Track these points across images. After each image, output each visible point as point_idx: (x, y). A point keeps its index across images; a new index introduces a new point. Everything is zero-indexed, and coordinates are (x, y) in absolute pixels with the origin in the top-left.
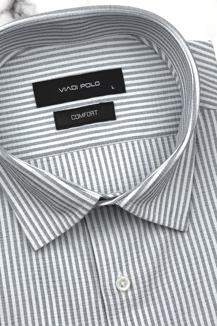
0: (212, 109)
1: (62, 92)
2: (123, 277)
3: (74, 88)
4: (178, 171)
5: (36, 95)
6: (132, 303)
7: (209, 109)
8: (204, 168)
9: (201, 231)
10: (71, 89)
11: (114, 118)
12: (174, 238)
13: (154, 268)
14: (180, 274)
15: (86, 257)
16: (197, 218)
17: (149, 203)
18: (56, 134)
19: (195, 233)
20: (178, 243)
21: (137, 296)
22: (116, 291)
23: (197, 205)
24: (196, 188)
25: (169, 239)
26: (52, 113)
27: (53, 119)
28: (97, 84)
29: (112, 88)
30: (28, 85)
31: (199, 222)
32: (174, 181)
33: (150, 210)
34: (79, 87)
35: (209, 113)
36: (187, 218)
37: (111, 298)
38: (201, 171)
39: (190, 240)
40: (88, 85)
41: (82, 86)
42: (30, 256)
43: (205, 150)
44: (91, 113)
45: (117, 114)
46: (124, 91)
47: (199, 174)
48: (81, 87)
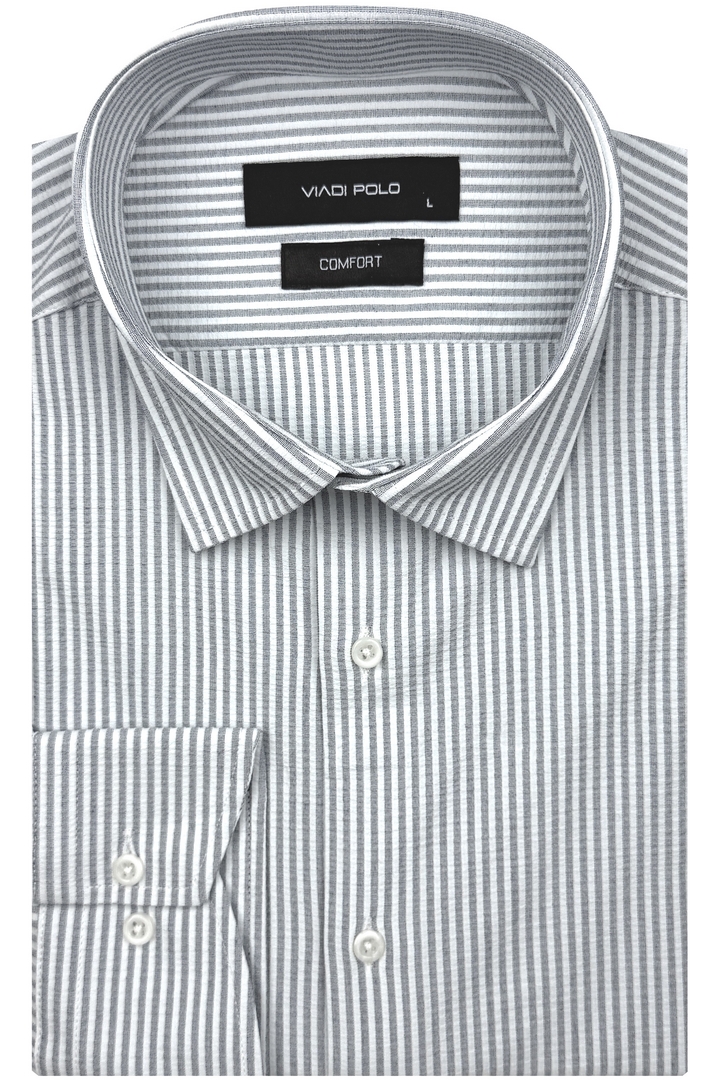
0: (655, 294)
1: (308, 196)
2: (370, 640)
3: (338, 190)
4: (540, 432)
5: (248, 196)
6: (379, 694)
7: (648, 294)
8: (603, 434)
9: (564, 573)
10: (330, 191)
11: (418, 280)
12: (500, 575)
13: (440, 632)
14: (495, 653)
16: (562, 541)
17: (453, 498)
18: (279, 297)
19: (550, 574)
20: (507, 589)
21: (392, 682)
22: (349, 665)
23: (569, 514)
25: (487, 576)
26: (277, 246)
27: (277, 261)
28: (395, 189)
29: (428, 205)
30: (233, 167)
31: (563, 551)
32: (524, 453)
33: (452, 511)
34: (350, 190)
35: (648, 304)
36: (538, 538)
37: (336, 675)
38: (595, 439)
39: (536, 585)
40: (372, 189)
41: (357, 188)
42: (185, 558)
43: (616, 392)
44: (368, 261)
45: (427, 271)
46: (454, 216)
47: (588, 444)
48: (355, 191)
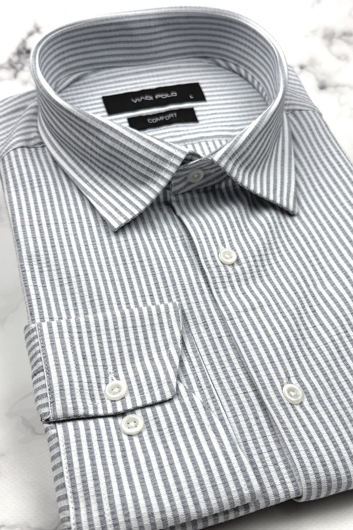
1: (136, 102)
2: (226, 250)
3: (149, 98)
6: (241, 277)
8: (305, 158)
9: (314, 214)
10: (146, 99)
11: (196, 121)
13: (263, 244)
15: (178, 239)
16: (307, 202)
19: (307, 216)
21: (247, 270)
23: (305, 191)
24: (300, 175)
28: (174, 94)
29: (191, 98)
30: (97, 99)
31: (309, 206)
37: (214, 270)
38: (303, 160)
39: (303, 222)
40: (163, 96)
43: (304, 142)
46: (204, 100)
47: (301, 163)
48: (156, 97)
